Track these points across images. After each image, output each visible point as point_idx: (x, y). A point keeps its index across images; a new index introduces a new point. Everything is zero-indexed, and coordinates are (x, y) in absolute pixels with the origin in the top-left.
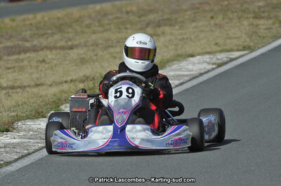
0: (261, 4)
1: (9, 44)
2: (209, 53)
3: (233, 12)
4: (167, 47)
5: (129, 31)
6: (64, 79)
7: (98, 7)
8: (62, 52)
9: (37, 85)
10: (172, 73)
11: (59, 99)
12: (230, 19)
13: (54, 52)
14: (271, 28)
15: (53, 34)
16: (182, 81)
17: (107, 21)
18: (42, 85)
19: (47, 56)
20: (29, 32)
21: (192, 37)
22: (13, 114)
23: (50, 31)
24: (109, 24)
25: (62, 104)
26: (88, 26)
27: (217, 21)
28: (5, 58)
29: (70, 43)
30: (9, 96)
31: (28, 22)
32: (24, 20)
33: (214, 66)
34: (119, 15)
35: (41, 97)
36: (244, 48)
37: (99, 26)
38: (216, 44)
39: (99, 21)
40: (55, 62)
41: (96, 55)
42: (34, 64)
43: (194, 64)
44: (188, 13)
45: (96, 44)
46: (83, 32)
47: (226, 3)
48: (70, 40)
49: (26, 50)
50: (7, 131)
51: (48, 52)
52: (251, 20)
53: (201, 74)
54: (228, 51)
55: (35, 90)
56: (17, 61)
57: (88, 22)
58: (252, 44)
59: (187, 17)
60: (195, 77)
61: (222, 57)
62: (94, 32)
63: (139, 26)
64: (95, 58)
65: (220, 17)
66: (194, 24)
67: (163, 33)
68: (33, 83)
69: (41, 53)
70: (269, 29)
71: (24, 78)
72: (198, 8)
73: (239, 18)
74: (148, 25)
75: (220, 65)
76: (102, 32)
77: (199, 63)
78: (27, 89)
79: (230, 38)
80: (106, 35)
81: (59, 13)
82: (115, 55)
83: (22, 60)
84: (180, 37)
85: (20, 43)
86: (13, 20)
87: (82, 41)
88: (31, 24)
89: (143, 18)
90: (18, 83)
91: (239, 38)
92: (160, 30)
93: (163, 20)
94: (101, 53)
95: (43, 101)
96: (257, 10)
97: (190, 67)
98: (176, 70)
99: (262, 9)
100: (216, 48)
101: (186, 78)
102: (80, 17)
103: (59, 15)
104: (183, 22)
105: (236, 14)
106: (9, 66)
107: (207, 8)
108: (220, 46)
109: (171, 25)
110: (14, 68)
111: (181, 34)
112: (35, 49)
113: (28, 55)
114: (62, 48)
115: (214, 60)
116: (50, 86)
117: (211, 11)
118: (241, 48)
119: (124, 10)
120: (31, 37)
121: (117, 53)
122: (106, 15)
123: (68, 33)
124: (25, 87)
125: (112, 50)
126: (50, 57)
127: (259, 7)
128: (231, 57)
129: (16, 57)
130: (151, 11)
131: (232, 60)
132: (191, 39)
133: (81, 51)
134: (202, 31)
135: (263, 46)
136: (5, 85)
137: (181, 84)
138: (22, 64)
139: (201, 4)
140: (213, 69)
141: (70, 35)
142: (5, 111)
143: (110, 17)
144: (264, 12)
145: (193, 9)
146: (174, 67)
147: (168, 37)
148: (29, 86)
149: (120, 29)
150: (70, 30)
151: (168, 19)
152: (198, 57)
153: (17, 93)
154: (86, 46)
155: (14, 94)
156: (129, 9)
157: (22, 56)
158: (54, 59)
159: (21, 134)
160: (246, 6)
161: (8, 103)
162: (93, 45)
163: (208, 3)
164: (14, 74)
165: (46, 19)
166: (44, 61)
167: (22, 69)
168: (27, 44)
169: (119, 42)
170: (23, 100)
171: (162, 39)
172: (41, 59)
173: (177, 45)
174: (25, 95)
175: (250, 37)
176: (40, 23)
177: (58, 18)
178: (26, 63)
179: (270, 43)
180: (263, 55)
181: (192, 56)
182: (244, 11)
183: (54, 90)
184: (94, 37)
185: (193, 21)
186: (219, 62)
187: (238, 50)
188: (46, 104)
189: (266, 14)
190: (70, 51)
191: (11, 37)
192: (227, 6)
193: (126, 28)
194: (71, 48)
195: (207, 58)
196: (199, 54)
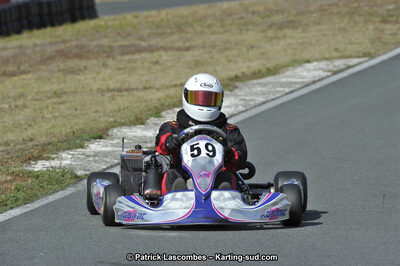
0: (390, 7)
1: (125, 42)
2: (327, 59)
3: (360, 15)
4: (285, 51)
5: (250, 33)
6: (174, 83)
7: (225, 5)
8: (177, 53)
9: (145, 88)
10: (284, 80)
11: (162, 105)
12: (356, 23)
13: (170, 53)
14: (396, 34)
15: (172, 33)
16: (292, 89)
17: (230, 22)
18: (150, 88)
19: (161, 57)
20: (147, 31)
21: (314, 41)
22: (112, 119)
23: (169, 31)
24: (231, 25)
25: (164, 110)
26: (209, 26)
27: (342, 25)
28: (118, 58)
29: (187, 44)
30: (114, 99)
31: (150, 20)
32: (147, 17)
33: (329, 74)
34: (244, 15)
35: (145, 101)
36: (365, 55)
37: (221, 26)
38: (336, 50)
39: (222, 21)
40: (169, 64)
41: (211, 58)
42: (147, 65)
43: (309, 70)
44: (314, 15)
45: (213, 46)
46: (203, 32)
47: (356, 5)
48: (188, 40)
49: (141, 50)
50: (101, 138)
51: (163, 53)
52: (377, 24)
53: (314, 82)
54: (347, 57)
55: (141, 94)
56: (130, 61)
57: (209, 22)
58: (373, 50)
59: (312, 19)
60: (307, 85)
61: (339, 63)
62: (214, 33)
63: (261, 28)
64: (209, 60)
65: (346, 20)
66: (317, 27)
67: (285, 36)
68: (141, 86)
69: (156, 53)
70: (394, 34)
71: (133, 80)
72: (325, 10)
73: (366, 23)
74: (271, 26)
75: (335, 73)
76: (222, 33)
77: (314, 70)
78: (135, 92)
79: (351, 43)
80: (225, 36)
81: (184, 11)
82: (231, 58)
83: (136, 61)
84: (300, 41)
85: (136, 42)
86: (136, 17)
87: (200, 42)
88: (153, 22)
89: (267, 19)
90: (126, 85)
91: (360, 44)
92: (281, 33)
93: (287, 22)
94: (216, 56)
95: (146, 106)
96: (385, 13)
97: (305, 74)
98: (288, 77)
99: (392, 13)
100: (335, 54)
101: (298, 86)
102: (205, 17)
103: (184, 13)
104: (307, 25)
105: (362, 18)
106: (120, 66)
107: (335, 10)
108: (339, 52)
109: (294, 28)
110: (125, 68)
111: (303, 38)
112: (151, 50)
113: (143, 55)
114: (179, 49)
115: (331, 67)
116: (158, 89)
117: (338, 13)
118: (361, 54)
119: (251, 10)
120: (149, 36)
121: (233, 56)
122: (231, 14)
123: (187, 33)
124: (133, 90)
125: (229, 53)
126: (164, 58)
127: (389, 11)
128: (349, 64)
129: (129, 57)
130: (278, 12)
131: (349, 67)
132: (311, 44)
133: (196, 53)
134: (324, 35)
135: (385, 53)
136: (112, 87)
137: (291, 92)
138: (135, 65)
139: (329, 5)
140: (328, 77)
141: (189, 36)
142: (104, 116)
143: (235, 17)
144: (392, 16)
145: (321, 10)
146: (288, 73)
147: (289, 41)
148: (137, 89)
149: (241, 29)
150: (191, 30)
151: (292, 22)
152: (315, 63)
153: (122, 96)
154: (203, 47)
155: (119, 98)
156: (256, 8)
157: (136, 56)
158: (168, 60)
159: (115, 141)
160: (375, 8)
161: (110, 107)
162: (211, 46)
163: (337, 5)
164: (125, 76)
165: (170, 16)
166: (157, 62)
167: (133, 70)
168: (143, 44)
169: (237, 44)
170: (127, 104)
171: (282, 42)
172: (155, 60)
173: (295, 49)
174: (131, 99)
175: (372, 42)
176: (162, 20)
177: (182, 17)
178: (138, 64)
179: (392, 50)
180: (382, 63)
181: (309, 62)
182: (371, 15)
183: (160, 95)
184: (213, 38)
185: (319, 24)
186: (335, 69)
187: (358, 57)
188: (149, 110)
189: (394, 19)
190: (185, 53)
191: (129, 35)
192: (355, 8)
193: (247, 30)
194: (188, 49)
195: (323, 64)
196: (316, 60)
